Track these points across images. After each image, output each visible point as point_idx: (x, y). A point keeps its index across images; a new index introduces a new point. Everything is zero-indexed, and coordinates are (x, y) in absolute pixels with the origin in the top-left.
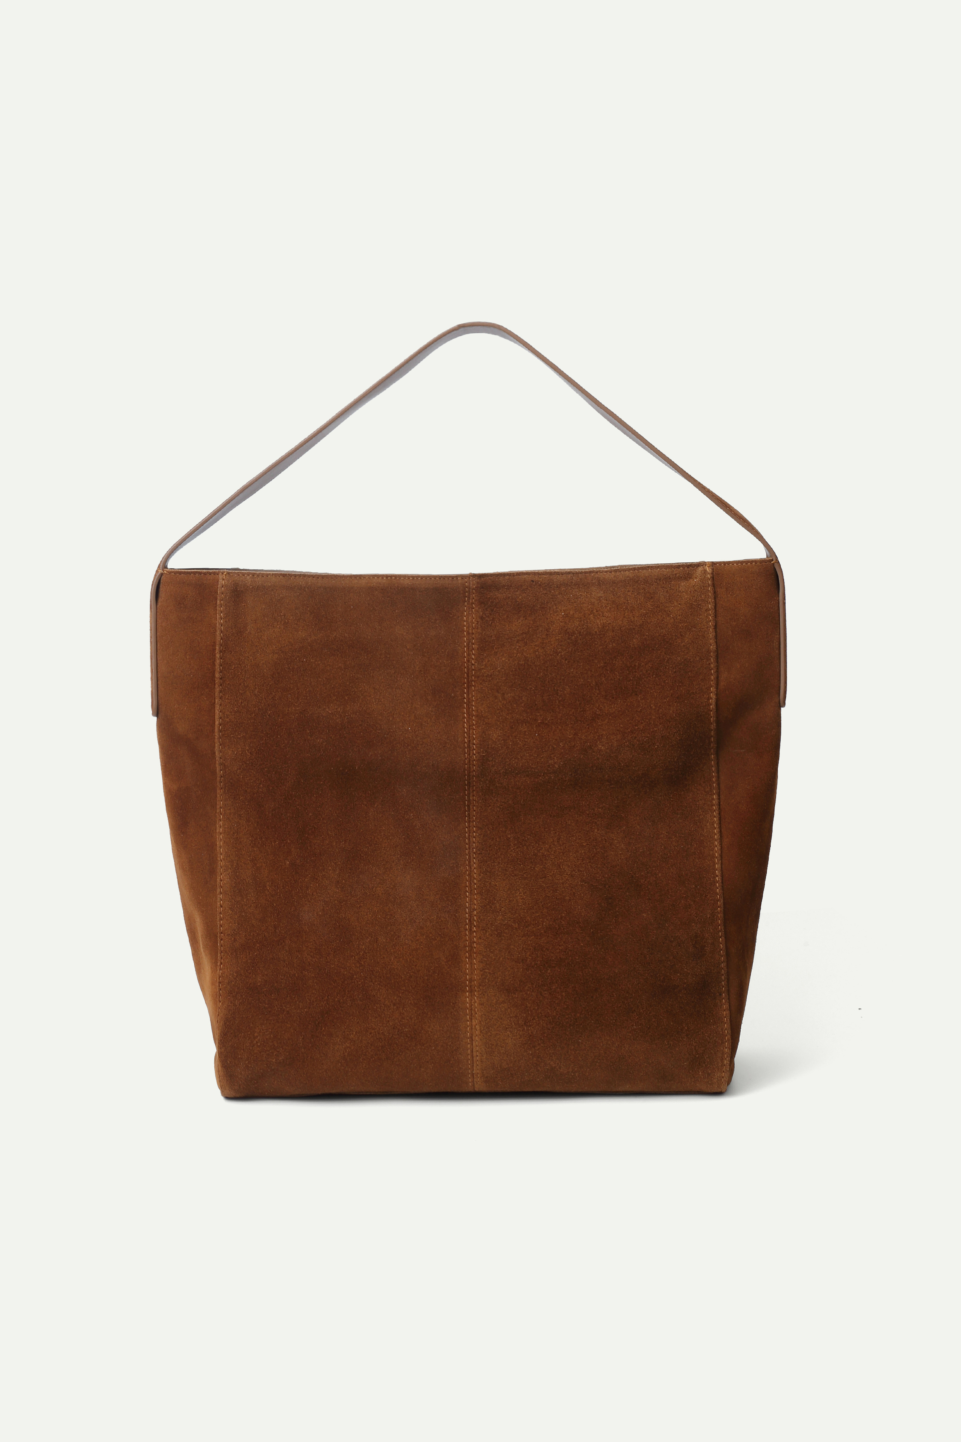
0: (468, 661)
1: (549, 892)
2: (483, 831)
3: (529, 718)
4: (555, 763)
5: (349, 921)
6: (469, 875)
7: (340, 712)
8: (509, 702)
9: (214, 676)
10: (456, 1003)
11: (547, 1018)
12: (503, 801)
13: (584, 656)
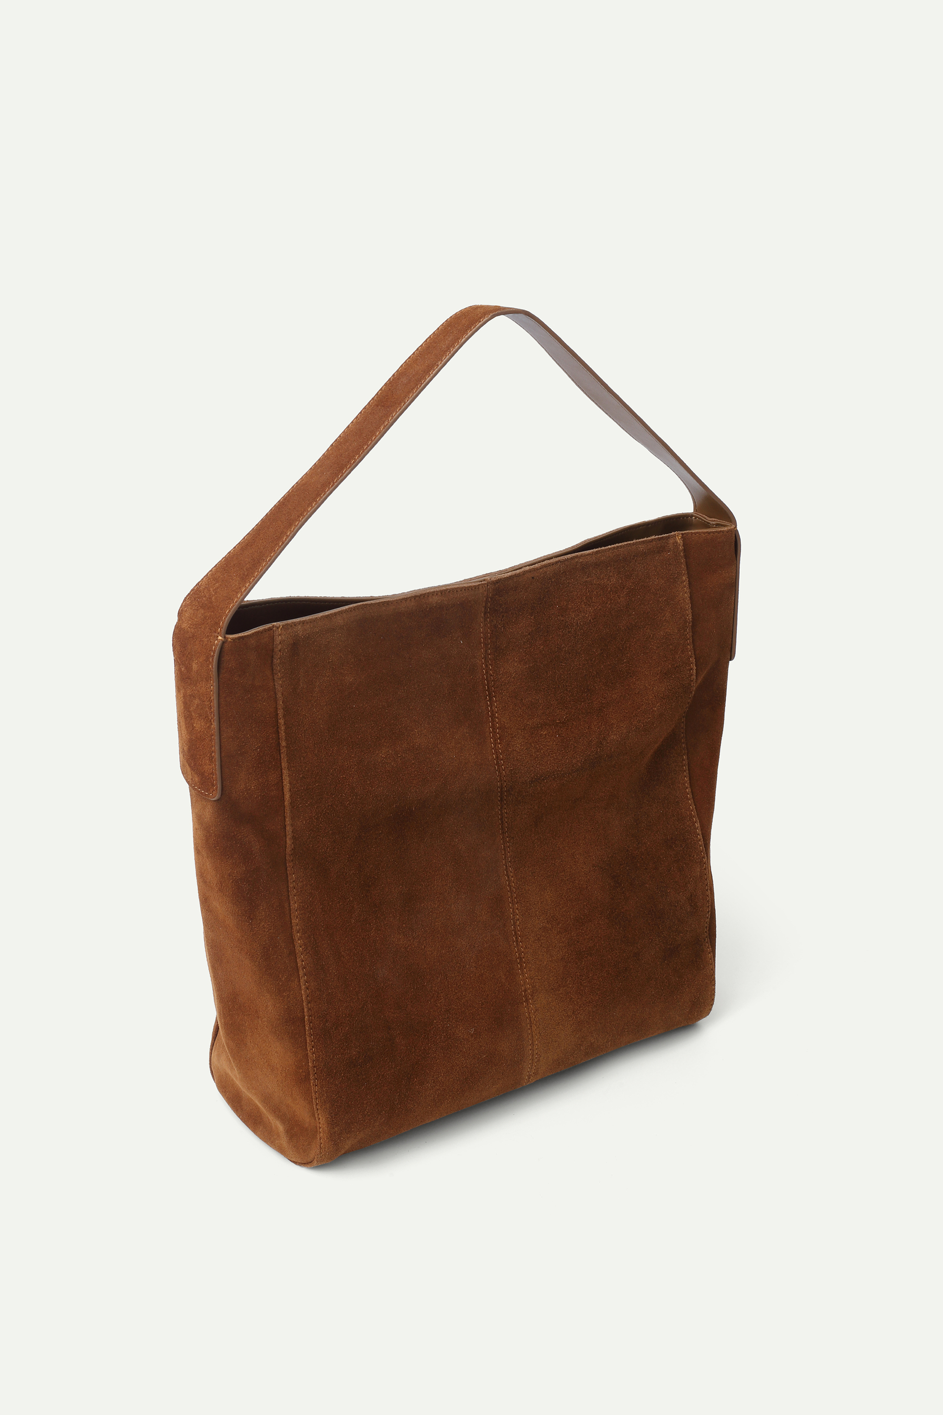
0: (487, 672)
1: (569, 884)
2: (515, 839)
3: (548, 720)
4: (578, 761)
5: (418, 966)
6: (509, 885)
7: (392, 754)
8: (529, 707)
9: (279, 744)
10: (518, 1016)
11: (592, 1003)
12: (529, 808)
13: (584, 647)
